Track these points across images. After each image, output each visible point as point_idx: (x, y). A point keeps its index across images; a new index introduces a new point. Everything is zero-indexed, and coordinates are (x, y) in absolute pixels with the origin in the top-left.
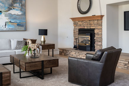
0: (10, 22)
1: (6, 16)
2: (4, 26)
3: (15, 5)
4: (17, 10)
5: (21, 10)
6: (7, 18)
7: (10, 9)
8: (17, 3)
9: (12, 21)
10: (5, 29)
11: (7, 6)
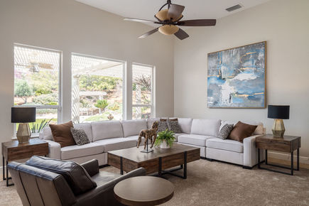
0: (237, 93)
1: (231, 84)
2: (228, 101)
3: (245, 64)
4: (249, 72)
5: (255, 71)
6: (233, 87)
7: (237, 73)
8: (248, 60)
9: (240, 92)
10: (229, 105)
11: (233, 68)
